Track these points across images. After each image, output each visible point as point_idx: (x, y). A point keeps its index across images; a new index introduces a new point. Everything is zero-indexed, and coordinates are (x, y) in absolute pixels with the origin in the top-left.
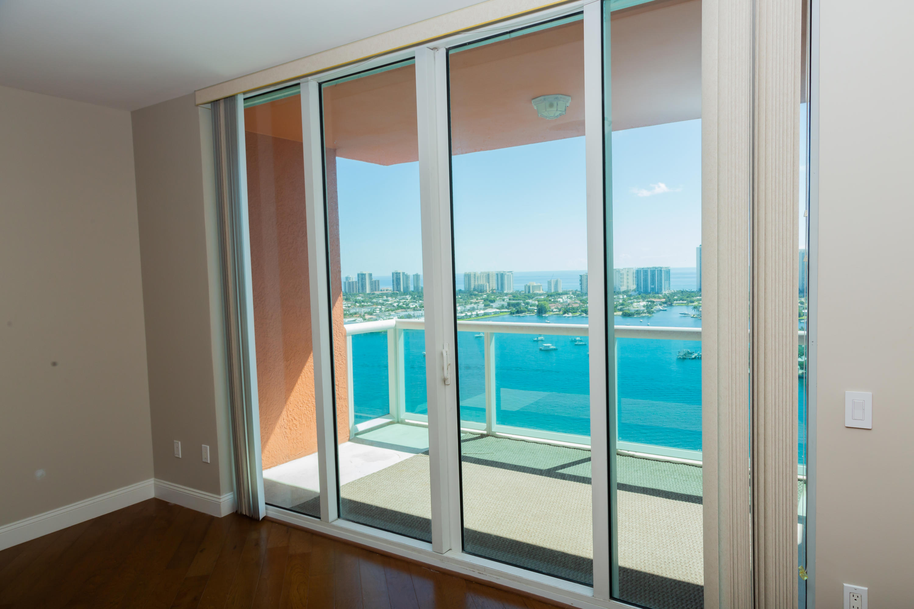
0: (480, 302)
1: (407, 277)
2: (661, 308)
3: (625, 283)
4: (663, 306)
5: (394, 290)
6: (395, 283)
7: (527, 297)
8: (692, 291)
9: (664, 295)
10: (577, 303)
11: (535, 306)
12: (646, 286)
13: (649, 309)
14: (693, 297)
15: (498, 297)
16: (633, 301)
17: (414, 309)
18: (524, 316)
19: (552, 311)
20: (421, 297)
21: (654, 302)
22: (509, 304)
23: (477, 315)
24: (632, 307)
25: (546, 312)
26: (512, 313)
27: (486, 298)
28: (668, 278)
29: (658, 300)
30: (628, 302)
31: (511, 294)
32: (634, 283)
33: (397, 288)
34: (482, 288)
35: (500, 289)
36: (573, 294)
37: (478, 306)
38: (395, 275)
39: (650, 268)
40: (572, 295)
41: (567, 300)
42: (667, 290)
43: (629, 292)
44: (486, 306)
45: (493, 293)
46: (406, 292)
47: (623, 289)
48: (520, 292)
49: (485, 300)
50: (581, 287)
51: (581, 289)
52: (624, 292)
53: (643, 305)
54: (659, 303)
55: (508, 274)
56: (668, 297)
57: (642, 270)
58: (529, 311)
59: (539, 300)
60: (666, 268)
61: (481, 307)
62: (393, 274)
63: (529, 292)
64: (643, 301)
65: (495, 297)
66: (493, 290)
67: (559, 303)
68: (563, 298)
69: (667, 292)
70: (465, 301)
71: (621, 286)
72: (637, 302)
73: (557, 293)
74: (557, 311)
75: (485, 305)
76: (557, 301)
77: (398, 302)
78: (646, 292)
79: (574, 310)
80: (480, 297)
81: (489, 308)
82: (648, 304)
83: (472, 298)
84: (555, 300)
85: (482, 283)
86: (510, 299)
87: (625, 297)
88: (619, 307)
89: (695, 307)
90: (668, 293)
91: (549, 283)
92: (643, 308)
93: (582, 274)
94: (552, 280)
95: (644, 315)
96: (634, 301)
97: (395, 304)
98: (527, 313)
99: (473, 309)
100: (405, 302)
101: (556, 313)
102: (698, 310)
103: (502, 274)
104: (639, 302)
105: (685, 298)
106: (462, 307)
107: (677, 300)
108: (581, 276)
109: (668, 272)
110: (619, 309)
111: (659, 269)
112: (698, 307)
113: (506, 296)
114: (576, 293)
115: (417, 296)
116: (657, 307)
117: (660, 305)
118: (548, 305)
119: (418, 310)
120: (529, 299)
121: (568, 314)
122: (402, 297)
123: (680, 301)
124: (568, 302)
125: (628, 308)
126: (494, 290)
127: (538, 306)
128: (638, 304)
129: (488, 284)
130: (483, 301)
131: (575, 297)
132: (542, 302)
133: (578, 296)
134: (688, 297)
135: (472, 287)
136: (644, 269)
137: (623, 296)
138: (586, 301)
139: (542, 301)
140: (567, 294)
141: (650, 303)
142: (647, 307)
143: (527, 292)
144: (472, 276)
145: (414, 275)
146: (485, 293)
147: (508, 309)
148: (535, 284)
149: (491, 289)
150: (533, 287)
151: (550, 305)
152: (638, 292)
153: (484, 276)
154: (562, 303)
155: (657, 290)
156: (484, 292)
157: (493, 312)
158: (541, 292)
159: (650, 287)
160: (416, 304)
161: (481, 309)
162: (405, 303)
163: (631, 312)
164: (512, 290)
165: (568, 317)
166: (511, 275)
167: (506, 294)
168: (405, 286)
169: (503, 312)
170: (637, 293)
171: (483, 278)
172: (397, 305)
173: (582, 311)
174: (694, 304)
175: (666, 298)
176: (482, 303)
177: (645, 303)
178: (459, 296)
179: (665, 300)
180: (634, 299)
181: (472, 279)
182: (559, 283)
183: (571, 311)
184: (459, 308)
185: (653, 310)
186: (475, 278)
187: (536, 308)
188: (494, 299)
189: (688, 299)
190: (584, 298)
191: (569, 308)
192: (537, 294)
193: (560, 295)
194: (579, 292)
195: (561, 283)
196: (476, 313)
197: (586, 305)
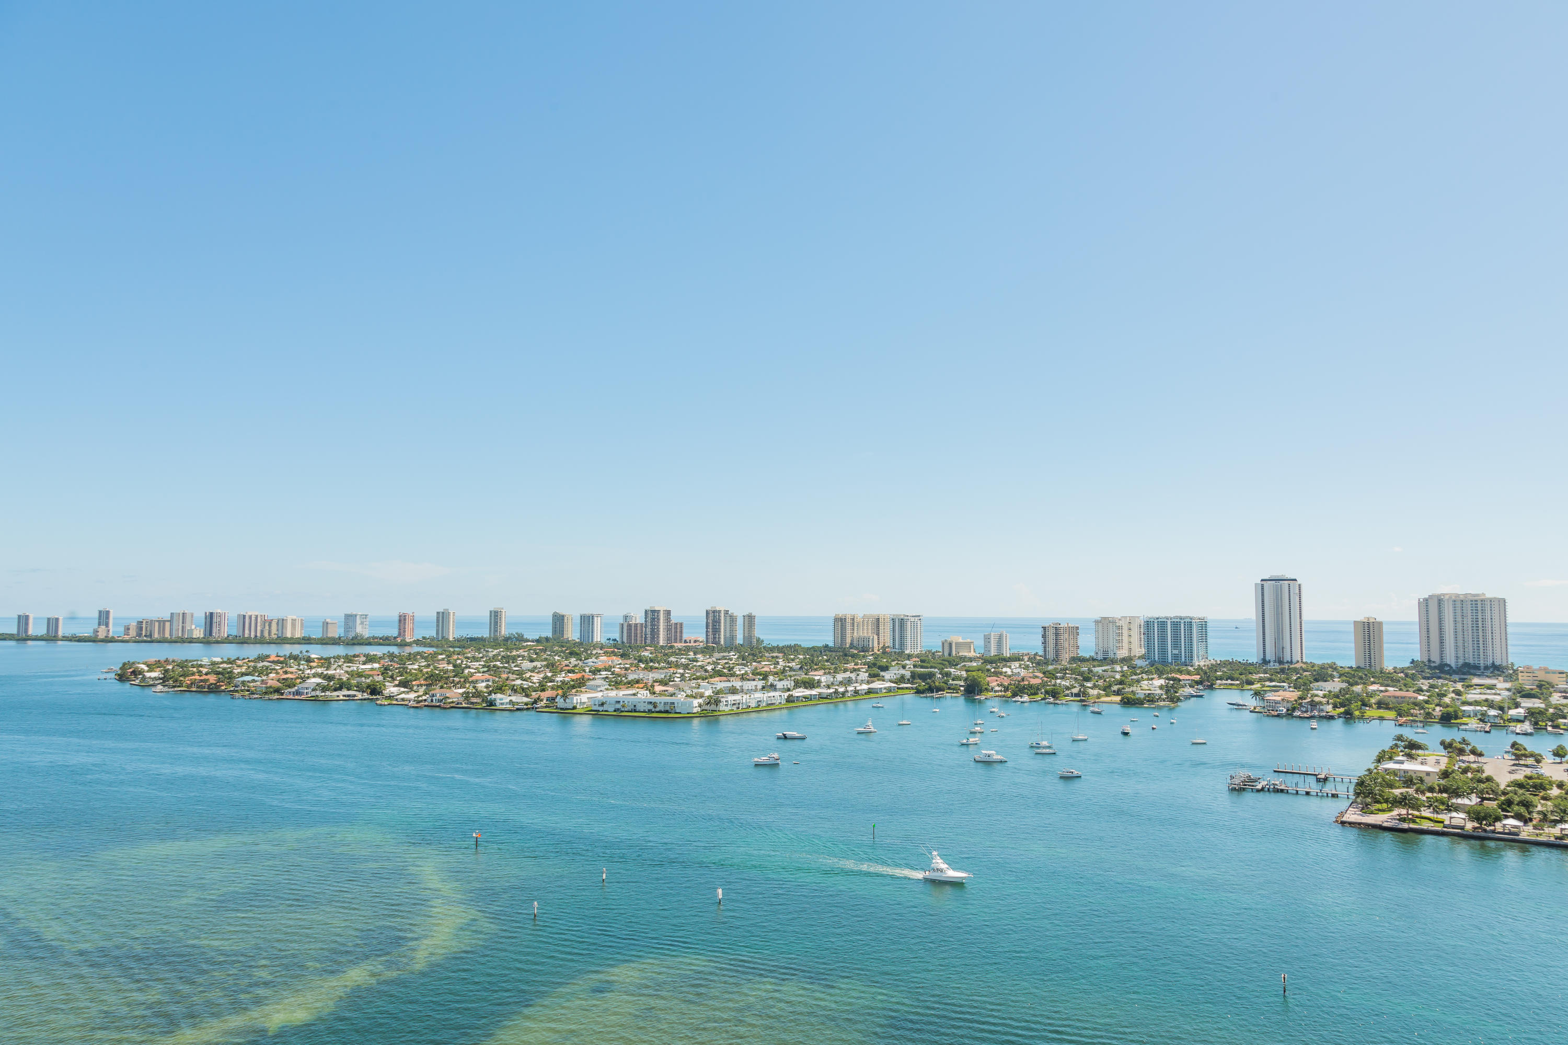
0: (862, 668)
1: (733, 619)
2: (1192, 692)
3: (1125, 645)
4: (1197, 689)
5: (707, 642)
6: (710, 630)
7: (947, 663)
8: (1248, 662)
9: (1197, 669)
10: (1037, 677)
11: (961, 680)
12: (1163, 651)
13: (1171, 693)
14: (1250, 673)
15: (894, 661)
16: (1140, 676)
17: (743, 678)
18: (941, 697)
19: (992, 690)
20: (755, 656)
21: (1180, 680)
22: (914, 675)
23: (856, 692)
24: (1140, 688)
25: (980, 692)
26: (918, 692)
27: (872, 662)
28: (1204, 637)
29: (1187, 677)
30: (1132, 679)
31: (918, 656)
32: (1141, 645)
33: (715, 638)
34: (866, 643)
35: (897, 646)
36: (1029, 660)
37: (858, 675)
38: (711, 615)
39: (1171, 618)
40: (1028, 663)
41: (1019, 670)
42: (1202, 659)
43: (1132, 660)
44: (874, 676)
45: (884, 653)
46: (730, 647)
47: (1123, 653)
48: (933, 654)
50: (1045, 647)
51: (1045, 651)
52: (1123, 660)
53: (1159, 684)
54: (1188, 682)
55: (912, 619)
56: (1206, 673)
57: (1156, 621)
58: (949, 688)
59: (969, 669)
60: (1200, 618)
61: (863, 679)
62: (707, 612)
63: (950, 655)
64: (1160, 677)
65: (890, 660)
66: (884, 648)
67: (1005, 676)
68: (1012, 668)
69: (1202, 664)
70: (834, 666)
71: (1119, 648)
72: (1148, 679)
73: (1001, 656)
74: (1001, 691)
75: (869, 674)
76: (1001, 673)
77: (715, 663)
78: (1164, 662)
79: (1032, 691)
80: (861, 660)
81: (878, 680)
82: (1168, 683)
83: (848, 661)
84: (996, 670)
85: (865, 635)
86: (915, 666)
87: (1125, 668)
88: (1115, 688)
89: (1257, 694)
90: (1204, 666)
91: (987, 639)
92: (1159, 692)
93: (1046, 625)
94: (992, 634)
95: (1162, 703)
96: (1142, 678)
97: (709, 668)
98: (947, 693)
99: (849, 681)
100: (726, 663)
101: (1000, 693)
102: (1263, 699)
103: (902, 619)
104: (1152, 679)
105: (1236, 676)
106: (828, 676)
107: (1221, 679)
108: (1044, 628)
109: (1203, 625)
110: (1114, 691)
111: (1186, 621)
112: (1262, 693)
113: (909, 659)
114: (1034, 658)
115: (749, 654)
116: (1185, 689)
117: (1191, 686)
118: (984, 679)
119: (749, 680)
120: (951, 668)
121: (1021, 697)
122: (722, 654)
123: (1227, 680)
124: (1022, 674)
125: (1131, 689)
126: (888, 647)
127: (966, 680)
128: (1151, 682)
129: (876, 637)
130: (867, 666)
131: (1033, 667)
132: (974, 673)
133: (1038, 664)
134: (1241, 674)
135: (848, 641)
136: (1159, 620)
137: (1122, 667)
138: (1053, 675)
139: (973, 671)
140: (1019, 660)
141: (1172, 682)
142: (1167, 689)
143: (946, 654)
144: (849, 621)
145: (744, 616)
146: (871, 653)
147: (912, 683)
148: (961, 640)
149: (881, 646)
150: (958, 644)
151: (988, 679)
152: (1149, 661)
153: (870, 623)
154: (1010, 676)
155: (1183, 660)
156: (868, 651)
157: (885, 688)
158: (972, 654)
159: (1172, 652)
160: (747, 669)
161: (862, 682)
162: (727, 666)
163: (1137, 696)
164: (919, 649)
165: (1022, 702)
166: (919, 622)
167: (909, 657)
168: (728, 635)
169: (902, 688)
170: (1147, 663)
171: (868, 625)
172: (713, 669)
173: (1047, 692)
174: (1253, 687)
175: (1201, 673)
176: (864, 670)
177: (1162, 682)
178: (825, 657)
179: (1199, 677)
180: (1142, 673)
181: (849, 627)
182: (1005, 639)
183: (1026, 691)
184: (823, 679)
185: (1177, 695)
186: (853, 624)
187: (963, 684)
188: (887, 664)
189: (1241, 677)
190: (1050, 668)
191: (1024, 687)
192: (965, 657)
193: (1006, 661)
194: (1041, 658)
195: (1008, 638)
196: (853, 688)
197: (1053, 682)
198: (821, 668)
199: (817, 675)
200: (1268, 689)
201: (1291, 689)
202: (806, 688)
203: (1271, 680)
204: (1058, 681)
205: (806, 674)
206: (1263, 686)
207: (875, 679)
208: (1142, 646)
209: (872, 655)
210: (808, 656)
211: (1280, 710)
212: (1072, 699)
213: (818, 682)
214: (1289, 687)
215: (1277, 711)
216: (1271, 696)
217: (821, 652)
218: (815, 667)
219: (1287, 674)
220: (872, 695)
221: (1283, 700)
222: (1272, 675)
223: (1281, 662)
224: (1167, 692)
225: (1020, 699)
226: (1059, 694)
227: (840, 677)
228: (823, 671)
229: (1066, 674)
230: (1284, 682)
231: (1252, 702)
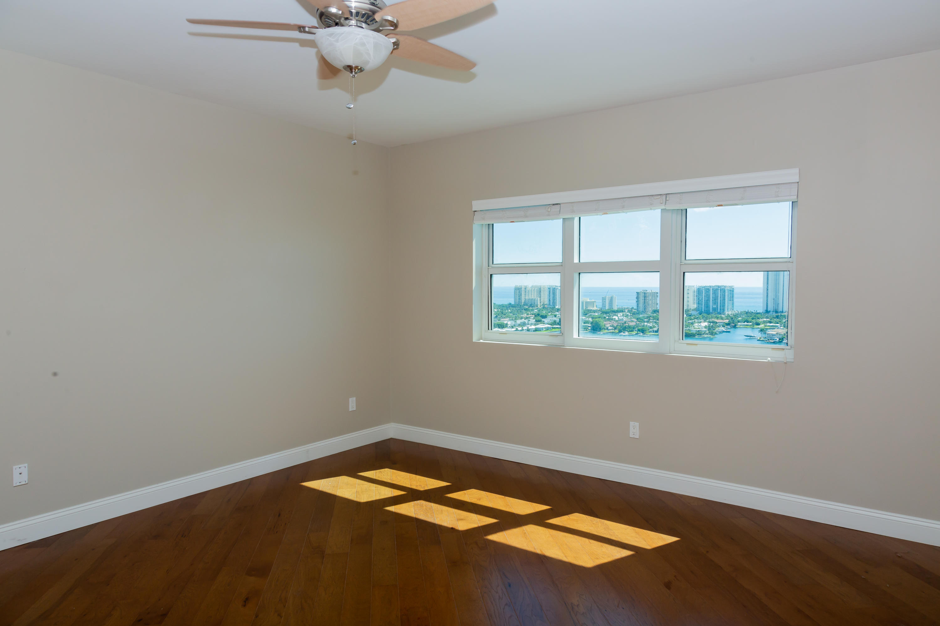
0: (531, 317)
2: (724, 330)
3: (685, 302)
4: (727, 328)
8: (757, 312)
9: (727, 316)
10: (633, 321)
11: (589, 323)
12: (707, 306)
13: (711, 331)
14: (758, 318)
15: (549, 312)
16: (693, 321)
19: (607, 329)
21: (717, 323)
23: (528, 330)
24: (693, 328)
25: (600, 330)
27: (537, 313)
28: (732, 298)
29: (721, 321)
30: (688, 323)
34: (533, 302)
35: (551, 304)
36: (629, 311)
37: (529, 321)
39: (713, 287)
40: (628, 313)
41: (622, 317)
42: (730, 310)
43: (689, 311)
44: (538, 321)
45: (544, 308)
49: (536, 315)
50: (638, 304)
51: (638, 306)
53: (704, 325)
54: (721, 324)
56: (732, 318)
57: (703, 289)
59: (593, 317)
60: (730, 287)
61: (532, 323)
63: (582, 309)
64: (705, 321)
65: (547, 312)
66: (544, 305)
67: (614, 321)
68: (619, 316)
69: (730, 313)
70: (515, 316)
72: (698, 323)
73: (612, 309)
74: (612, 329)
75: (536, 320)
76: (612, 319)
78: (708, 313)
80: (530, 312)
81: (541, 323)
82: (710, 325)
83: (523, 312)
84: (609, 317)
85: (533, 297)
87: (685, 316)
89: (762, 330)
90: (731, 314)
91: (604, 299)
92: (705, 329)
94: (607, 296)
95: (706, 336)
96: (695, 321)
99: (524, 324)
101: (612, 331)
102: (765, 333)
103: (554, 289)
104: (700, 322)
105: (750, 320)
106: (512, 321)
107: (741, 322)
108: (638, 293)
109: (732, 291)
111: (722, 288)
112: (765, 330)
113: (558, 312)
114: (632, 310)
116: (720, 328)
117: (723, 326)
118: (602, 323)
123: (744, 322)
124: (624, 320)
125: (688, 328)
126: (546, 305)
127: (592, 323)
128: (699, 324)
129: (539, 299)
130: (534, 316)
131: (631, 315)
132: (597, 319)
133: (634, 314)
134: (752, 319)
135: (523, 301)
136: (706, 288)
138: (643, 320)
140: (622, 312)
141: (712, 324)
142: (709, 328)
144: (523, 289)
146: (536, 308)
148: (588, 300)
149: (542, 303)
150: (586, 302)
151: (605, 322)
152: (699, 311)
153: (535, 290)
154: (617, 321)
155: (719, 311)
156: (534, 307)
157: (545, 328)
158: (595, 308)
159: (712, 306)
161: (531, 324)
163: (692, 332)
167: (558, 310)
169: (554, 328)
170: (698, 313)
171: (534, 293)
173: (639, 330)
174: (759, 326)
175: (729, 318)
176: (532, 318)
177: (706, 324)
178: (509, 310)
179: (728, 321)
180: (695, 319)
181: (523, 293)
182: (614, 300)
183: (627, 329)
184: (509, 323)
185: (715, 331)
186: (526, 292)
187: (590, 325)
188: (546, 314)
189: (753, 320)
190: (641, 316)
191: (626, 327)
192: (591, 310)
193: (616, 312)
194: (635, 310)
195: (616, 299)
196: (526, 328)
197: (642, 324)
198: (508, 317)
199: (506, 321)
200: (769, 327)
201: (782, 328)
202: (499, 328)
203: (770, 322)
204: (646, 324)
205: (499, 320)
206: (766, 326)
207: (539, 323)
208: (695, 303)
209: (537, 309)
210: (499, 310)
211: (775, 340)
212: (653, 334)
213: (506, 325)
214: (781, 326)
215: (773, 340)
216: (770, 332)
217: (507, 307)
218: (504, 316)
219: (780, 319)
220: (537, 332)
221: (777, 333)
222: (771, 319)
223: (777, 312)
224: (709, 329)
225: (623, 334)
226: (646, 331)
227: (519, 322)
228: (509, 318)
229: (650, 319)
230: (778, 323)
231: (758, 335)
